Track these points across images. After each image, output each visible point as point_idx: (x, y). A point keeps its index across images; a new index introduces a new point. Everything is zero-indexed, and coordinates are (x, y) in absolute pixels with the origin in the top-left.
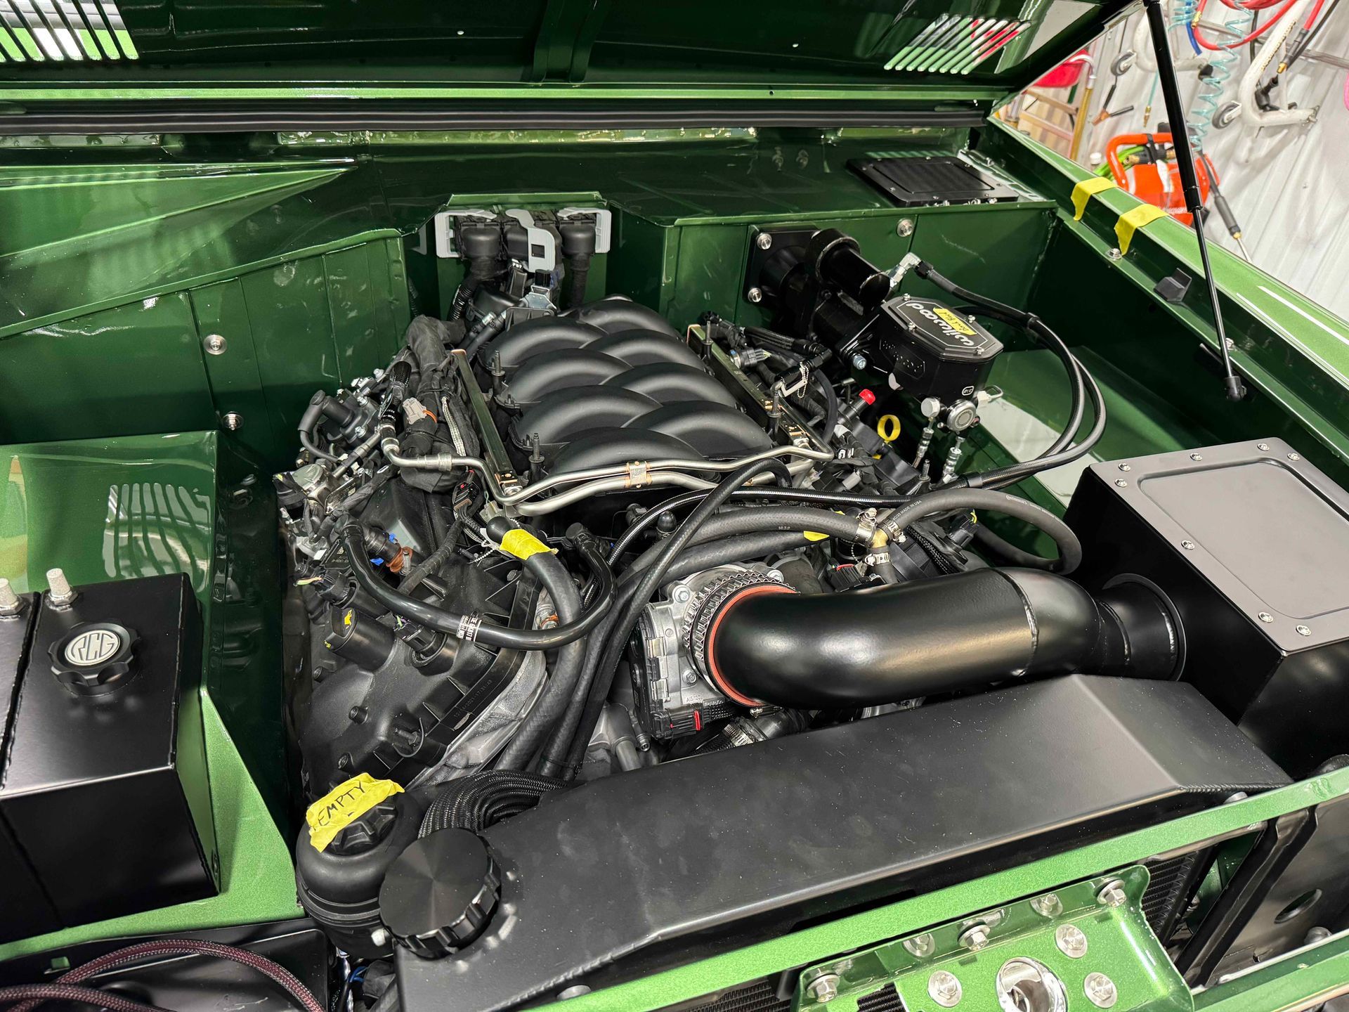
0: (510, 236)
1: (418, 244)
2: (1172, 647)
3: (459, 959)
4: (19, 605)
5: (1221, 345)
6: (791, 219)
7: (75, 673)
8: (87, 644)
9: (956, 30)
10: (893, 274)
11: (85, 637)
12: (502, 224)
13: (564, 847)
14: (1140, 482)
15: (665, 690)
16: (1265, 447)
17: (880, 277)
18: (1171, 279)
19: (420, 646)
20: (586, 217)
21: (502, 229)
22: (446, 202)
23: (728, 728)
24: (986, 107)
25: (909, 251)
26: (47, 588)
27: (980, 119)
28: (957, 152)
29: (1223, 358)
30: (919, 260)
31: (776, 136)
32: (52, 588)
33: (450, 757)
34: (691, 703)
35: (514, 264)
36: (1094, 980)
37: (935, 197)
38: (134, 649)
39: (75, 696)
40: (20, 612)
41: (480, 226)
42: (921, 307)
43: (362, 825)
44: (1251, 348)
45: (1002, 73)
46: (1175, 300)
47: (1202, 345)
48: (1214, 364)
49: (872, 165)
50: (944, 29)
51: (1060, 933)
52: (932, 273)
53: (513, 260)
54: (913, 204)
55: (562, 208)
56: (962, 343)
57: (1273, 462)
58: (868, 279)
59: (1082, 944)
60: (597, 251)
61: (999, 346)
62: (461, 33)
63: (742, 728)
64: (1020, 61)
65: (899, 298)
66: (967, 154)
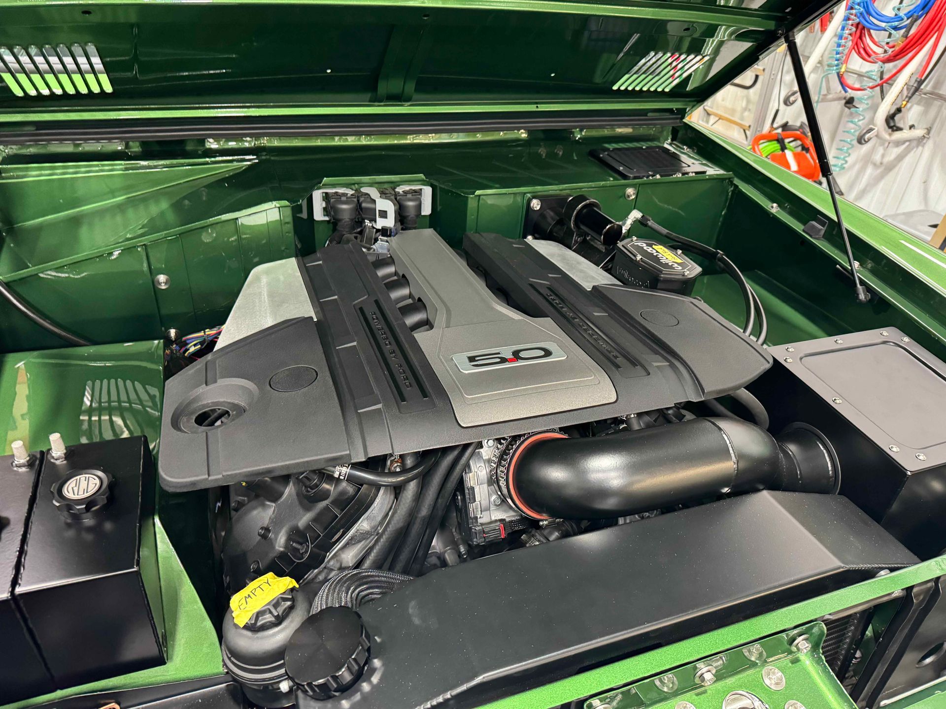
0: (364, 205)
1: (301, 211)
2: (831, 472)
3: (343, 699)
4: (30, 460)
5: (851, 266)
6: (553, 189)
7: (69, 505)
8: (78, 484)
9: (659, 63)
10: (624, 224)
11: (77, 480)
12: (358, 197)
13: (414, 618)
14: (801, 359)
15: (479, 510)
16: (885, 333)
17: (616, 226)
18: (814, 223)
19: (308, 483)
20: (415, 191)
21: (358, 201)
22: (320, 183)
23: (524, 537)
24: (682, 113)
25: (634, 209)
26: (49, 448)
27: (678, 121)
28: (664, 143)
29: (853, 274)
30: (641, 214)
31: (541, 136)
32: (53, 447)
33: (329, 561)
34: (497, 518)
35: (366, 224)
36: (791, 706)
37: (650, 173)
38: (111, 486)
39: (69, 521)
40: (30, 464)
41: (344, 199)
42: (645, 245)
43: (269, 609)
44: (871, 267)
45: (691, 90)
46: (817, 236)
47: (838, 266)
48: (847, 279)
49: (606, 153)
50: (651, 62)
51: (765, 672)
52: (651, 223)
53: (366, 221)
54: (635, 178)
55: (399, 186)
56: (674, 268)
57: (891, 344)
58: (607, 227)
59: (781, 680)
60: (423, 214)
61: (699, 269)
62: (329, 71)
63: (533, 536)
64: (704, 82)
65: (629, 240)
66: (670, 144)
